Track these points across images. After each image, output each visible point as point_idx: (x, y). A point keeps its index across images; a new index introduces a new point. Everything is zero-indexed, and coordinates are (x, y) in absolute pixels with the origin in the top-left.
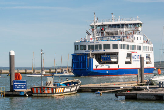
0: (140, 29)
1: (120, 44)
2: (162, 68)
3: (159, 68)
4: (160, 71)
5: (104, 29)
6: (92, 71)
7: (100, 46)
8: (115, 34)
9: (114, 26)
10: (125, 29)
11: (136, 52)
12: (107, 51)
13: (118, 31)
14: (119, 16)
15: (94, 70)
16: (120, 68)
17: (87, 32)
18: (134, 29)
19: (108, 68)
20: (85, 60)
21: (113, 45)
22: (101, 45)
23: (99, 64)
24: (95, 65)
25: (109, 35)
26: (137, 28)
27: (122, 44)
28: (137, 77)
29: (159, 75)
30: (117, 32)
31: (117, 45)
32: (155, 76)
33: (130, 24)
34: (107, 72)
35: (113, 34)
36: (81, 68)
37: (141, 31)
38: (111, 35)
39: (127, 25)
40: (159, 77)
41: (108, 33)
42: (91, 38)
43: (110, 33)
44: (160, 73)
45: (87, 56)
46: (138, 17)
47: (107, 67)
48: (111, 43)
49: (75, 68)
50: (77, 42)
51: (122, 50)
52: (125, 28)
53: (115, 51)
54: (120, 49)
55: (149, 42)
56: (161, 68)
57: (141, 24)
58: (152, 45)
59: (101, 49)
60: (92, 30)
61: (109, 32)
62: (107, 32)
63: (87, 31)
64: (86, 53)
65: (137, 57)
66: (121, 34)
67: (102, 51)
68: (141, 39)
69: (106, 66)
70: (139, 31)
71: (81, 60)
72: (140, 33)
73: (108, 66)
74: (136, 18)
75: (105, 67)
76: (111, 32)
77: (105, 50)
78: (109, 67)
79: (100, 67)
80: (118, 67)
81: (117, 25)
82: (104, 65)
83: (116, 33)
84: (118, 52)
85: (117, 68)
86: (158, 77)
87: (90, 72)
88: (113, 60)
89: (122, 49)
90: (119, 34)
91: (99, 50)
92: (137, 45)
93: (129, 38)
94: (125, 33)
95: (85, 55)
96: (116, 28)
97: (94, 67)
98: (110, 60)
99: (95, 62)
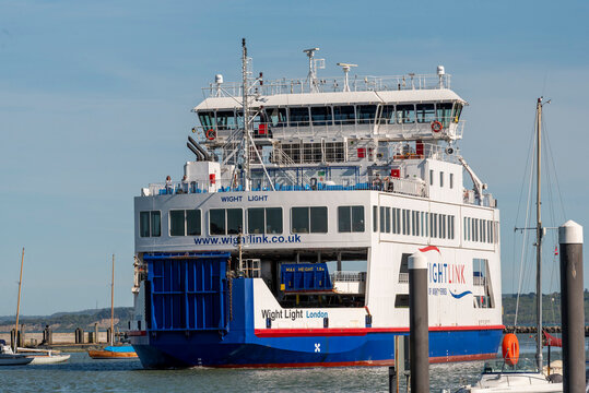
0: (453, 131)
1: (375, 207)
2: (527, 331)
3: (510, 331)
4: (514, 347)
5: (270, 132)
6: (249, 339)
7: (276, 213)
8: (330, 158)
9: (322, 114)
10: (378, 132)
11: (434, 247)
12: (311, 241)
13: (346, 140)
14: (348, 66)
15: (261, 334)
16: (375, 325)
17: (192, 145)
18: (427, 131)
19: (321, 326)
20: (216, 287)
21: (343, 211)
22: (280, 210)
23: (279, 308)
24: (265, 313)
25: (296, 159)
26: (437, 126)
27: (382, 208)
28: (392, 375)
29: (511, 365)
30: (341, 144)
31: (359, 211)
32: (487, 370)
33: (405, 107)
34: (317, 348)
35: (318, 158)
36: (192, 325)
37: (455, 142)
38: (307, 159)
39: (388, 109)
40: (511, 377)
41: (293, 151)
42: (212, 177)
43: (302, 149)
44: (514, 358)
45: (223, 264)
46: (442, 72)
47: (317, 324)
48: (332, 201)
49: (160, 326)
50: (147, 192)
51: (384, 236)
52: (376, 126)
53: (351, 240)
54: (375, 230)
55: (482, 197)
56: (519, 332)
57: (459, 107)
58: (497, 211)
59: (280, 231)
60: (203, 134)
61: (295, 146)
62: (285, 146)
63: (190, 139)
64: (218, 252)
65: (440, 273)
66: (361, 153)
67: (285, 240)
68: (454, 185)
69: (313, 315)
70: (448, 140)
71: (191, 288)
72: (451, 151)
73: (319, 315)
74: (436, 76)
75: (308, 319)
76: (307, 145)
77: (303, 236)
78: (326, 321)
79: (286, 321)
80: (369, 319)
81: (336, 108)
82: (304, 310)
83: (336, 152)
84: (367, 249)
85: (362, 325)
86: (503, 377)
87: (237, 346)
88: (342, 288)
89: (382, 231)
90: (346, 156)
91: (270, 237)
92: (447, 214)
93: (402, 174)
94: (375, 152)
95: (216, 263)
96: (330, 124)
97: (260, 324)
98: (329, 286)
99: (263, 298)
